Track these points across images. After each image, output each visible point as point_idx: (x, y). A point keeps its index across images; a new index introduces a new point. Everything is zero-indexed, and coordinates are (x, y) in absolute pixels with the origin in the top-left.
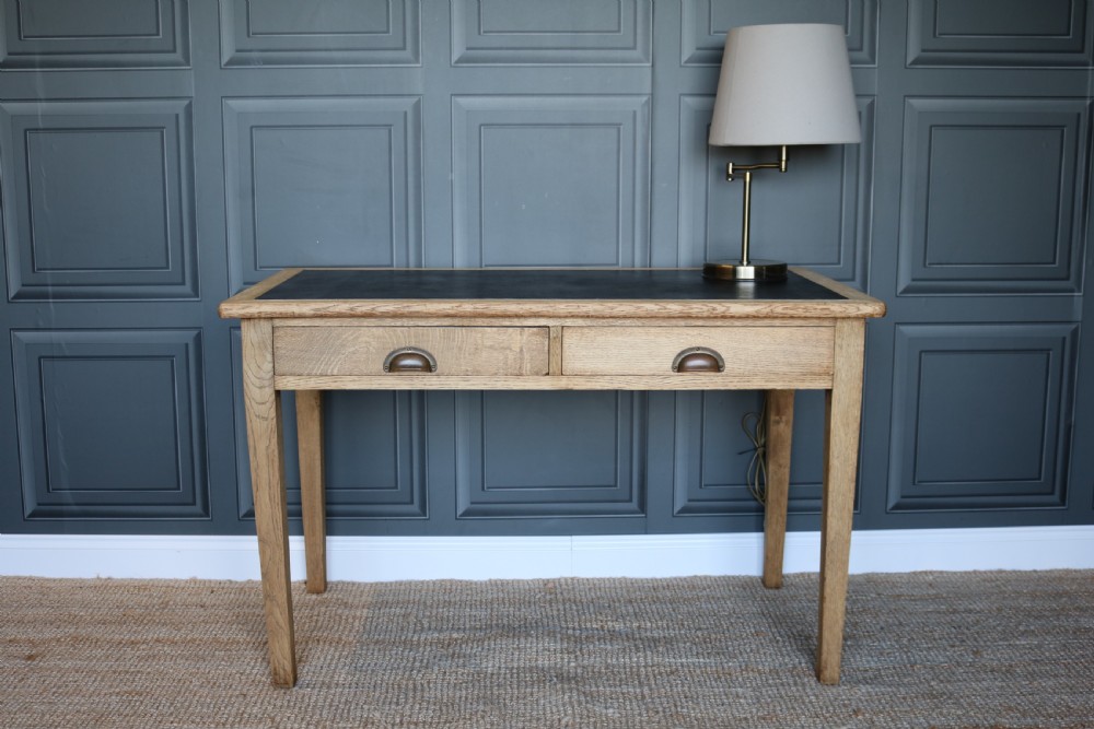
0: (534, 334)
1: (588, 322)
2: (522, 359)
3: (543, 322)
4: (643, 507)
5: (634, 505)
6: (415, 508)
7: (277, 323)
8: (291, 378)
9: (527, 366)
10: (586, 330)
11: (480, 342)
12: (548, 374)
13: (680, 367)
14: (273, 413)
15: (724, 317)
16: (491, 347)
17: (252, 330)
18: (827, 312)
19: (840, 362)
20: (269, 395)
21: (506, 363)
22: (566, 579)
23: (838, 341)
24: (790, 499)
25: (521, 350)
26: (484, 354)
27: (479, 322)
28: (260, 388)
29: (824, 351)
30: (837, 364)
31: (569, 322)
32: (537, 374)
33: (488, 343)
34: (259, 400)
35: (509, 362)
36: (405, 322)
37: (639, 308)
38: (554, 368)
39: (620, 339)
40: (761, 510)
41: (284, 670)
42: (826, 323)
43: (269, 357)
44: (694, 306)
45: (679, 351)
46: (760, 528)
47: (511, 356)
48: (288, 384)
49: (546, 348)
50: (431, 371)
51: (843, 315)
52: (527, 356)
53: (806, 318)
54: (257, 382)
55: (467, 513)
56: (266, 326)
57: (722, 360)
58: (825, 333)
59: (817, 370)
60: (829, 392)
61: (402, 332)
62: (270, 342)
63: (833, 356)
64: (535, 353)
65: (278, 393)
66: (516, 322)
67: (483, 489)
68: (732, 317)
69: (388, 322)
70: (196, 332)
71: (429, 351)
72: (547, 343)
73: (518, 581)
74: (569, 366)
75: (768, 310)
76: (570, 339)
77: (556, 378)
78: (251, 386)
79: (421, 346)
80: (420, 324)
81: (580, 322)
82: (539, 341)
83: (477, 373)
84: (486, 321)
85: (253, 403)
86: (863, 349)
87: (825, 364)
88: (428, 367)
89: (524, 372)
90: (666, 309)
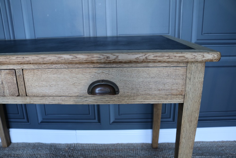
0: (7, 73)
1: (36, 66)
9: (7, 92)
10: (36, 71)
12: (19, 96)
15: (114, 62)
18: (183, 58)
19: (189, 87)
23: (189, 75)
25: (2, 83)
29: (181, 82)
30: (187, 89)
31: (25, 67)
32: (13, 95)
37: (60, 57)
38: (22, 92)
39: (55, 75)
42: (182, 65)
44: (95, 55)
45: (91, 82)
49: (15, 82)
51: (193, 60)
52: (6, 86)
53: (168, 62)
57: (117, 87)
58: (181, 71)
59: (174, 92)
60: (181, 105)
63: (185, 84)
64: (10, 84)
68: (121, 62)
72: (15, 79)
74: (30, 91)
75: (144, 57)
76: (28, 76)
77: (23, 98)
81: (32, 66)
82: (12, 78)
86: (203, 80)
87: (180, 90)
89: (6, 95)
90: (76, 58)
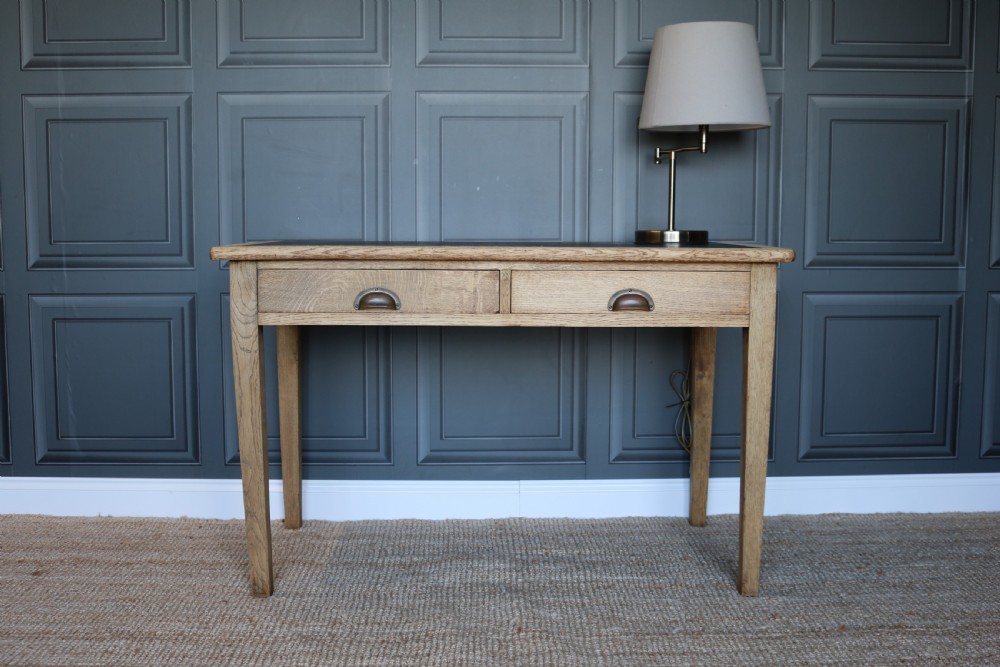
0: (486, 276)
1: (534, 266)
2: (476, 298)
3: (494, 266)
4: (582, 455)
5: (575, 453)
6: (381, 454)
7: (261, 265)
8: (273, 315)
9: (480, 306)
10: (532, 273)
11: (439, 283)
12: (498, 312)
13: (616, 307)
14: (256, 346)
15: (652, 262)
16: (449, 288)
17: (239, 272)
18: (743, 257)
19: (755, 302)
20: (253, 330)
21: (461, 303)
22: (514, 519)
23: (753, 284)
24: (712, 448)
25: (475, 291)
26: (442, 294)
27: (438, 265)
28: (246, 323)
29: (743, 293)
30: (752, 304)
31: (517, 266)
32: (489, 312)
33: (446, 284)
34: (244, 335)
35: (465, 301)
36: (375, 265)
37: (579, 252)
38: (505, 306)
39: (562, 281)
40: (687, 458)
41: (263, 581)
42: (743, 268)
43: (254, 296)
44: (627, 251)
45: (614, 293)
46: (686, 474)
47: (466, 296)
48: (270, 320)
49: (497, 289)
50: (395, 309)
51: (758, 260)
52: (480, 296)
53: (724, 263)
54: (243, 319)
55: (427, 460)
56: (251, 268)
57: (651, 299)
58: (742, 277)
59: (735, 309)
60: (746, 330)
61: (371, 274)
62: (255, 282)
63: (749, 298)
64: (487, 293)
65: (261, 328)
66: (471, 266)
67: (441, 438)
68: (660, 262)
69: (359, 265)
70: (190, 298)
71: (394, 291)
72: (497, 284)
73: (472, 521)
74: (517, 305)
75: (691, 255)
76: (519, 281)
77: (505, 316)
78: (237, 322)
79: (387, 286)
80: (386, 267)
81: (527, 266)
82: (491, 283)
83: (437, 311)
84: (445, 265)
85: (239, 338)
86: (775, 292)
87: (743, 305)
88: (392, 305)
89: (477, 310)
90: (602, 253)
